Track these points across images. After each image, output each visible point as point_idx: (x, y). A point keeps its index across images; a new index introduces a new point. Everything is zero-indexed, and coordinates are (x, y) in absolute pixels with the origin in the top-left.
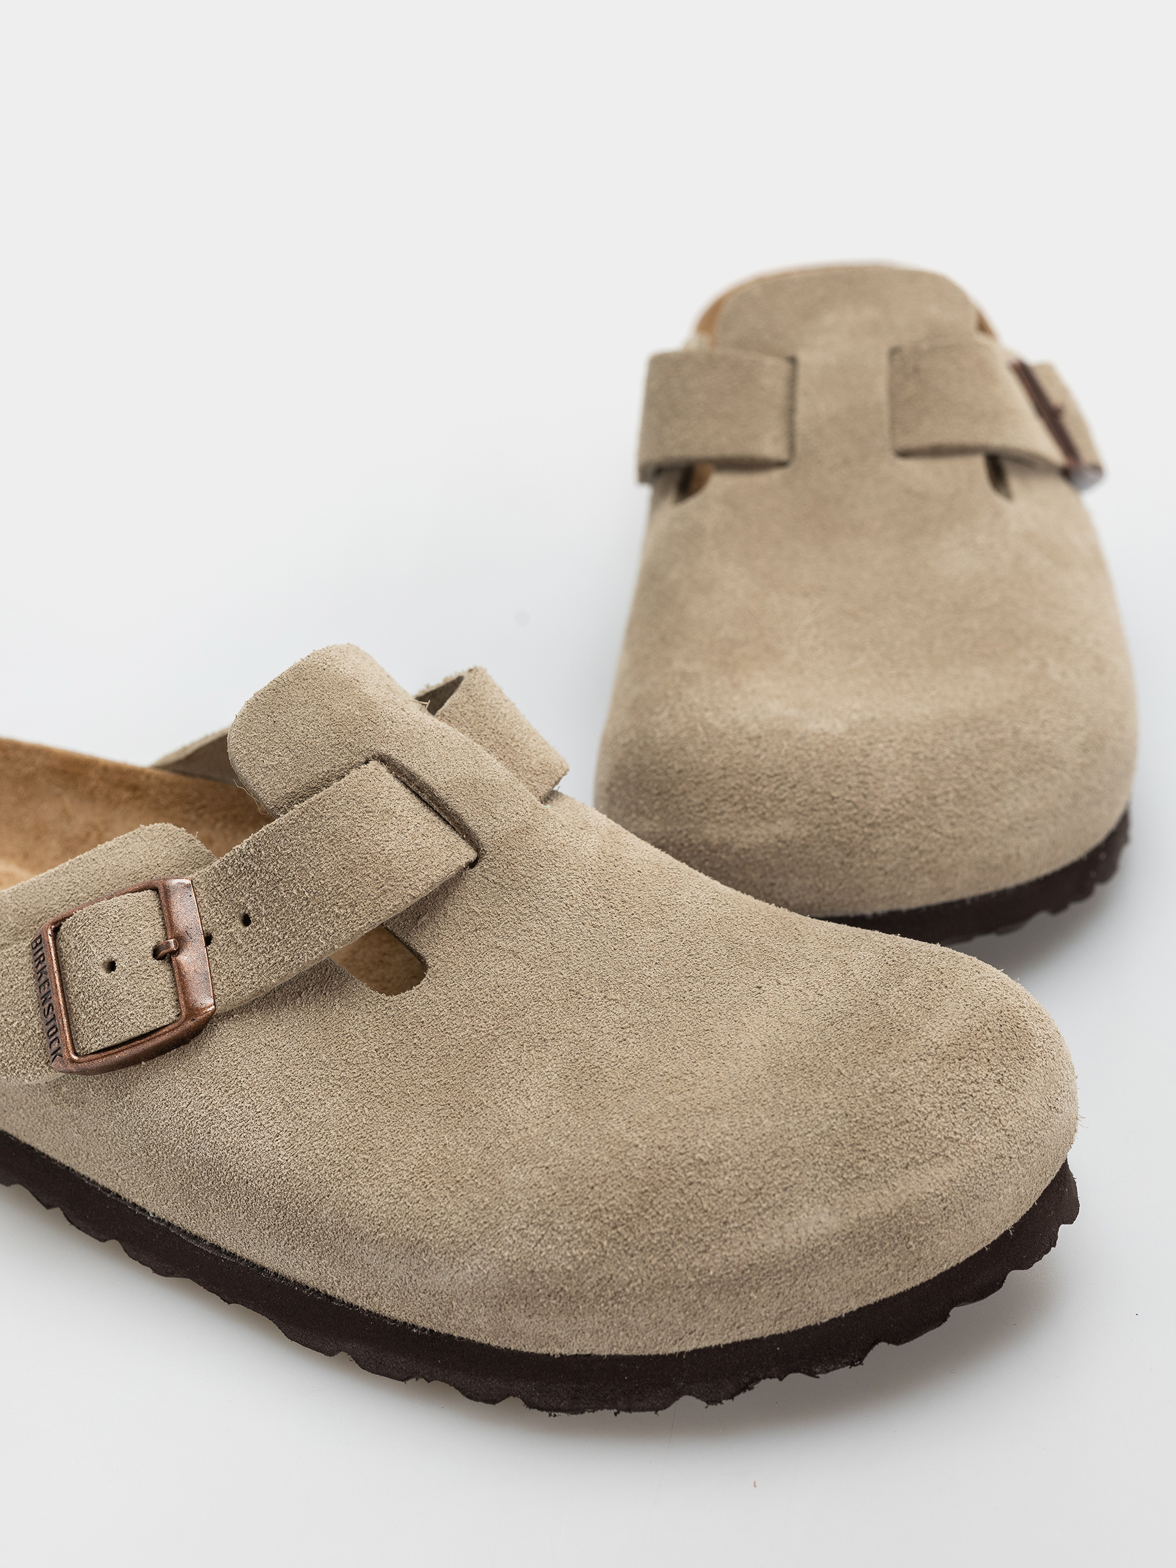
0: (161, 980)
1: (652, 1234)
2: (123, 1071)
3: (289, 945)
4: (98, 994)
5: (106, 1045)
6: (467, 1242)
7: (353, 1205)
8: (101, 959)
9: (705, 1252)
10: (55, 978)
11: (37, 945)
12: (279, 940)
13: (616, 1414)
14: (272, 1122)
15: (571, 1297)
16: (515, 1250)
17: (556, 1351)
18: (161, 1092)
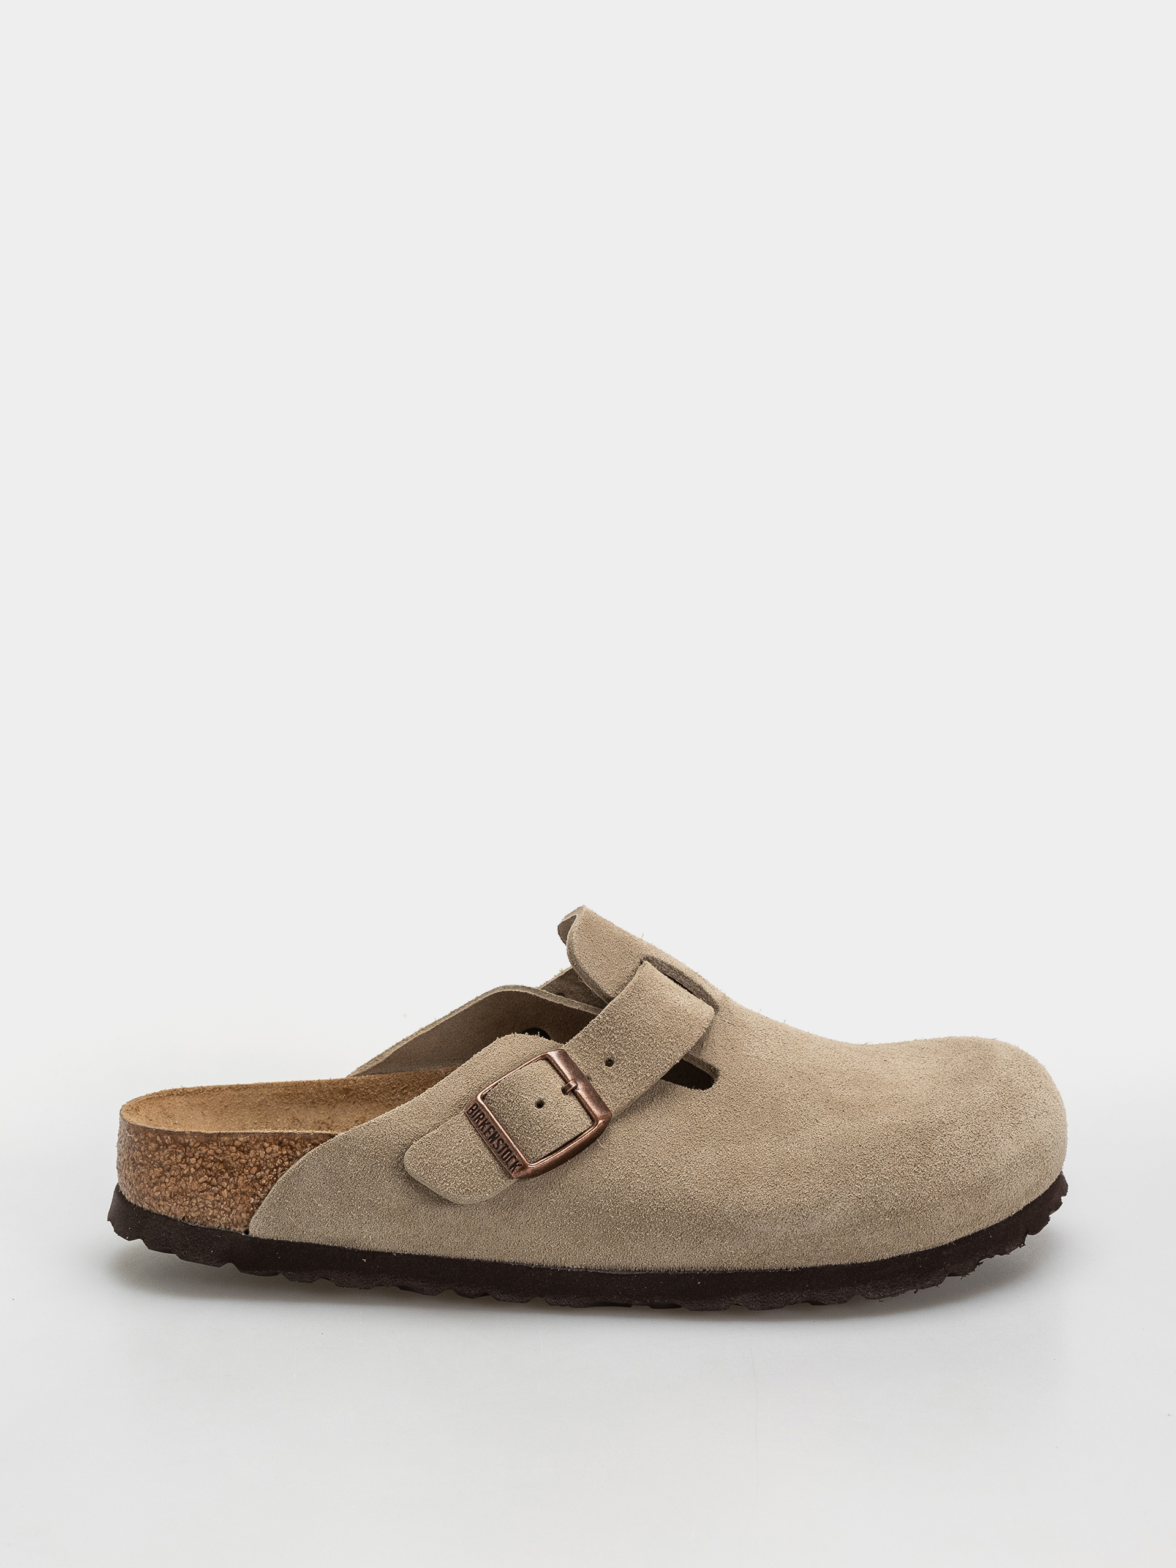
0: (574, 1105)
1: (935, 1166)
2: (554, 1170)
3: (647, 1067)
4: (538, 1121)
5: (553, 1150)
6: (831, 1195)
7: (746, 1198)
8: (534, 1101)
9: (963, 1172)
10: (497, 1126)
11: (473, 1110)
12: (640, 1066)
13: (915, 1292)
14: (671, 1169)
15: (897, 1213)
16: (863, 1191)
17: (887, 1256)
18: (586, 1175)
